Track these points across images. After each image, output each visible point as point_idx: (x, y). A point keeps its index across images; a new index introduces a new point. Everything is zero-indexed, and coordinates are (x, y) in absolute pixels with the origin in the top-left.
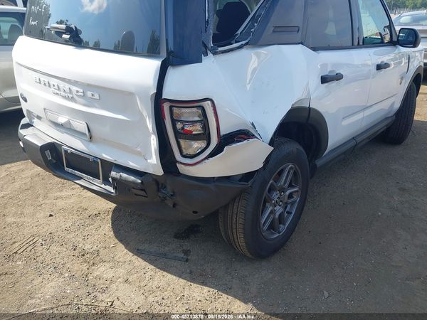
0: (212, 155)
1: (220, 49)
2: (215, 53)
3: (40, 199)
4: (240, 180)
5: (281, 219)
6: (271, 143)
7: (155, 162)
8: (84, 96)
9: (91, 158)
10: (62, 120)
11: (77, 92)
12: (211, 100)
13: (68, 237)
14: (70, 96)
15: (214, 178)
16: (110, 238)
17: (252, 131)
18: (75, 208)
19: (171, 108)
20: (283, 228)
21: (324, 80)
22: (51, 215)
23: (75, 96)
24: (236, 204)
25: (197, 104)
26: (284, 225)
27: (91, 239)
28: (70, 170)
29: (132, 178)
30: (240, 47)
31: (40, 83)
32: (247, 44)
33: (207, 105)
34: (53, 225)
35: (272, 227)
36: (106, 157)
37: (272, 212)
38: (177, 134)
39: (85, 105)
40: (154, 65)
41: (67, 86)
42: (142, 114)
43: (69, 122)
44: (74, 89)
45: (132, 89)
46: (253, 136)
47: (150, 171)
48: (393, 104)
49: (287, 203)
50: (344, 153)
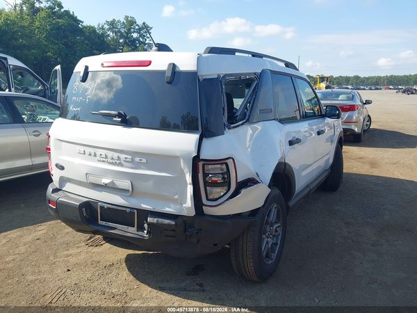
0: (231, 197)
1: (232, 125)
2: (229, 129)
3: (51, 258)
4: (249, 216)
5: (272, 249)
6: (269, 186)
7: (190, 206)
8: (132, 161)
9: (128, 210)
10: (106, 181)
11: (126, 158)
12: (232, 158)
13: (93, 285)
14: (118, 162)
15: (229, 215)
16: (131, 281)
17: (257, 178)
18: (89, 262)
19: (203, 165)
20: (274, 256)
21: (291, 143)
22: (68, 270)
23: (122, 162)
24: (246, 235)
25: (223, 162)
26: (274, 253)
27: (115, 284)
28: (104, 223)
29: (167, 221)
30: (242, 124)
31: (84, 154)
32: (246, 122)
33: (230, 162)
34: (74, 277)
35: (267, 256)
36: (145, 206)
37: (267, 243)
38: (206, 184)
39: (132, 168)
40: (194, 137)
41: (116, 155)
42: (183, 171)
43: (112, 182)
44: (123, 156)
45: (178, 154)
46: (257, 182)
47: (185, 213)
48: (329, 159)
49: (274, 236)
50: (304, 197)
